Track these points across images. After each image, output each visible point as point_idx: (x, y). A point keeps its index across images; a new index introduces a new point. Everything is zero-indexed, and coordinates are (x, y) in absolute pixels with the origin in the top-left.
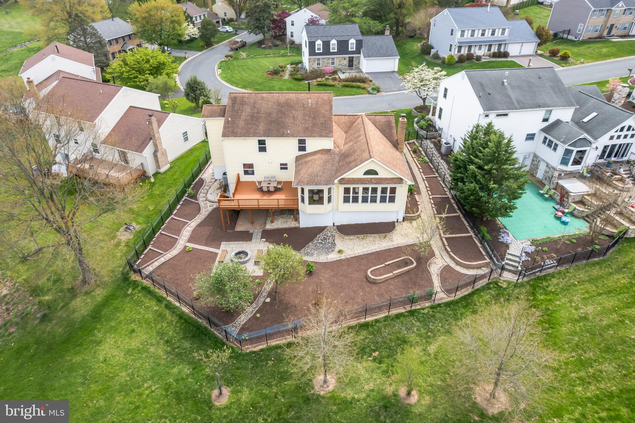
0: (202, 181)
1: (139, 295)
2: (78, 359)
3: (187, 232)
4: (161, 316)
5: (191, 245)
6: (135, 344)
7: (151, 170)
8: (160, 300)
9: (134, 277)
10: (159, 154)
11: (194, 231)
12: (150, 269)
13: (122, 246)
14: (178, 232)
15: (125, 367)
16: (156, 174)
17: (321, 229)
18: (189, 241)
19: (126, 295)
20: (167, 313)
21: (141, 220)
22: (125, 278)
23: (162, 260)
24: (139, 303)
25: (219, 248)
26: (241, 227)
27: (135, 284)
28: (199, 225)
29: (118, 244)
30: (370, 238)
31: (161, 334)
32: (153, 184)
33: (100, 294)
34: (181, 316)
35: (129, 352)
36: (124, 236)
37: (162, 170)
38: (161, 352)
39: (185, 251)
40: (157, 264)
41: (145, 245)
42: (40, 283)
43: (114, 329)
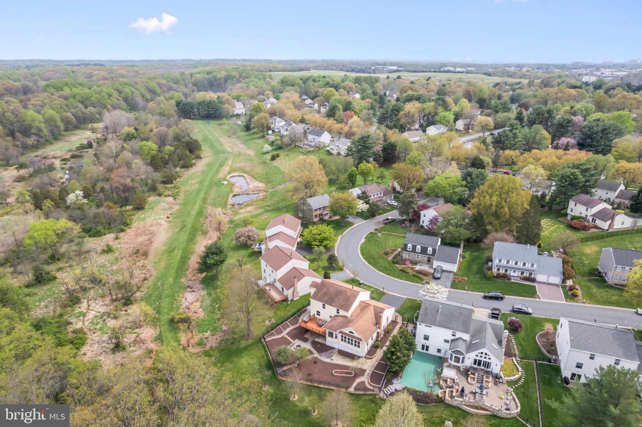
0: (306, 310)
1: (261, 347)
2: (236, 359)
3: (288, 330)
4: (263, 357)
5: (286, 336)
6: (252, 362)
7: (290, 298)
8: (266, 351)
9: (263, 340)
10: (295, 293)
11: (290, 331)
12: (269, 339)
13: (265, 327)
14: (285, 329)
15: (246, 368)
16: (292, 300)
17: (333, 348)
18: (287, 334)
19: (257, 346)
20: (265, 357)
21: (277, 319)
22: (260, 339)
23: (275, 337)
24: (259, 350)
25: (294, 340)
26: (306, 336)
27: (262, 342)
28: (293, 329)
29: (264, 326)
30: (347, 359)
31: (260, 363)
32: (288, 305)
33: (250, 341)
34: (268, 360)
35: (249, 364)
36: (267, 323)
37: (295, 299)
38: (257, 368)
39: (283, 338)
40: (272, 338)
41: (272, 329)
42: (236, 330)
43: (248, 355)
